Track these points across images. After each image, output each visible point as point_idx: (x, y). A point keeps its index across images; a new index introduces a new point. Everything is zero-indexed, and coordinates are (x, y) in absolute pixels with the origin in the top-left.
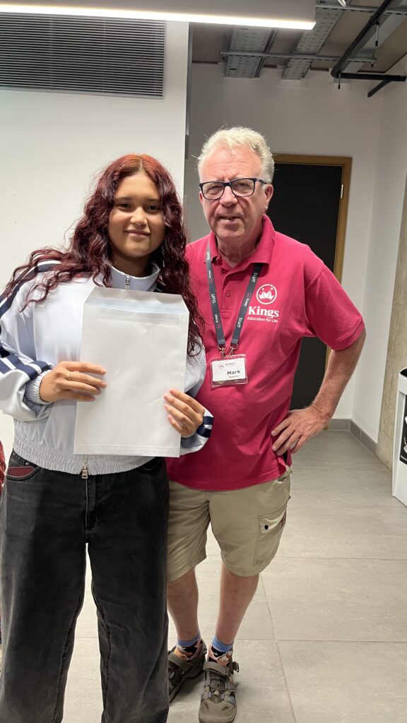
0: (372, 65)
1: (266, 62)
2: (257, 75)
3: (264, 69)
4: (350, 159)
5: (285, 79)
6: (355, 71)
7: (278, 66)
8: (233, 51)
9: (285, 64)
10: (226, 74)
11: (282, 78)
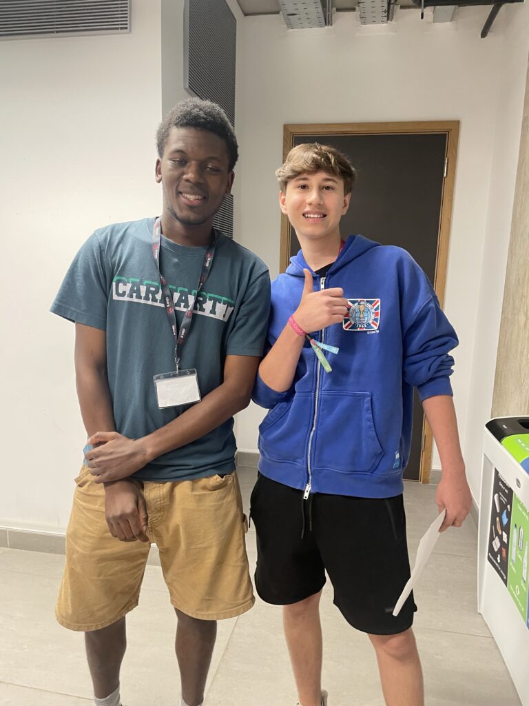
2: (327, 21)
3: (338, 14)
4: (456, 124)
5: (364, 23)
7: (357, 8)
11: (361, 24)
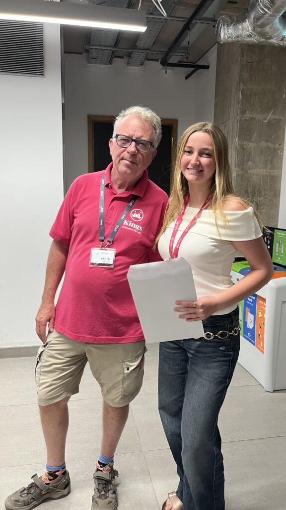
0: (187, 58)
1: (115, 54)
2: (111, 62)
3: (115, 59)
4: (176, 121)
5: (130, 66)
6: (176, 62)
7: (125, 57)
8: (93, 45)
9: (129, 55)
10: (89, 62)
11: (128, 66)
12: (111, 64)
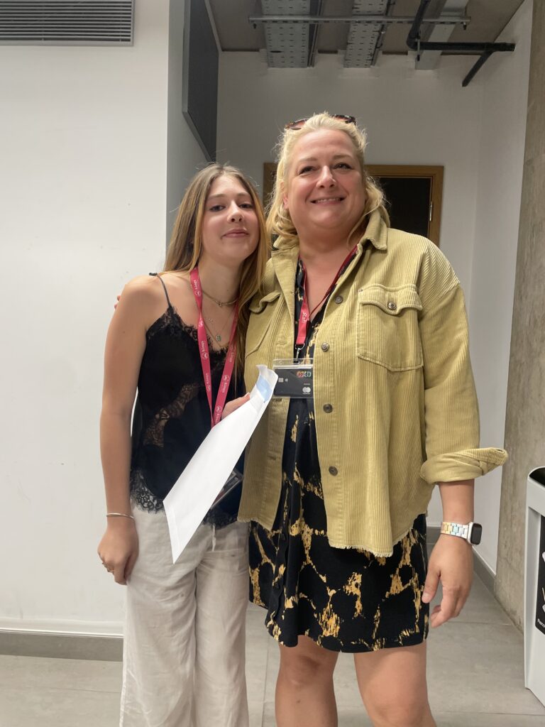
2: (310, 62)
3: (318, 55)
5: (347, 66)
7: (339, 51)
8: (268, 15)
11: (344, 67)
12: (313, 66)
